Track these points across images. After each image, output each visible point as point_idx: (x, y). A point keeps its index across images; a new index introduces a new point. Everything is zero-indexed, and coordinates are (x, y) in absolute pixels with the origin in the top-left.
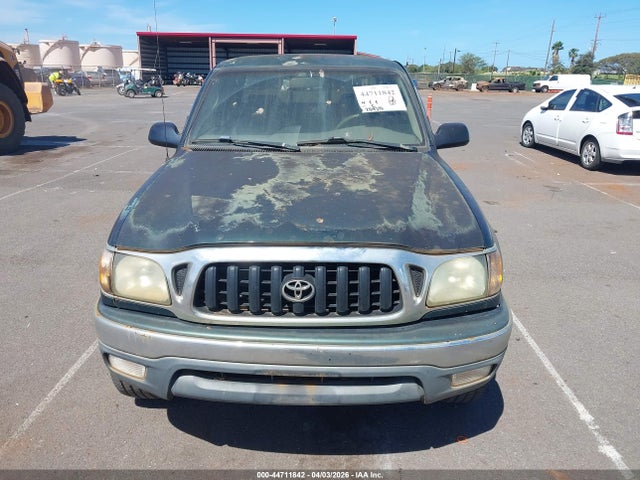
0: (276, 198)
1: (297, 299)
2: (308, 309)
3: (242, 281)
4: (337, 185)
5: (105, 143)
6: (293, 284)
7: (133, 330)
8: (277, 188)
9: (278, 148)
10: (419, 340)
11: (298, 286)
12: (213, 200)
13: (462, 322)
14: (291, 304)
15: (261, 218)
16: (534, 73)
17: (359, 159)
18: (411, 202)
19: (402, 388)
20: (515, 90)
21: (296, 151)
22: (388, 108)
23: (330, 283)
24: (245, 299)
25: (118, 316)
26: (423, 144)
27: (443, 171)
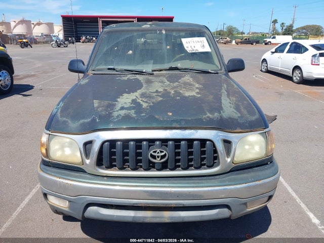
0: (143, 101)
1: (157, 160)
2: (164, 166)
3: (125, 151)
4: (177, 93)
5: (44, 72)
6: (155, 152)
7: (61, 180)
8: (143, 95)
9: (141, 73)
10: (230, 183)
11: (158, 153)
12: (106, 103)
13: (253, 171)
14: (154, 163)
15: (136, 113)
16: (263, 35)
17: (187, 78)
18: (221, 103)
19: (219, 211)
20: (254, 44)
21: (151, 74)
22: (201, 50)
23: (177, 151)
24: (127, 161)
25: (52, 172)
26: (221, 69)
27: (234, 85)
